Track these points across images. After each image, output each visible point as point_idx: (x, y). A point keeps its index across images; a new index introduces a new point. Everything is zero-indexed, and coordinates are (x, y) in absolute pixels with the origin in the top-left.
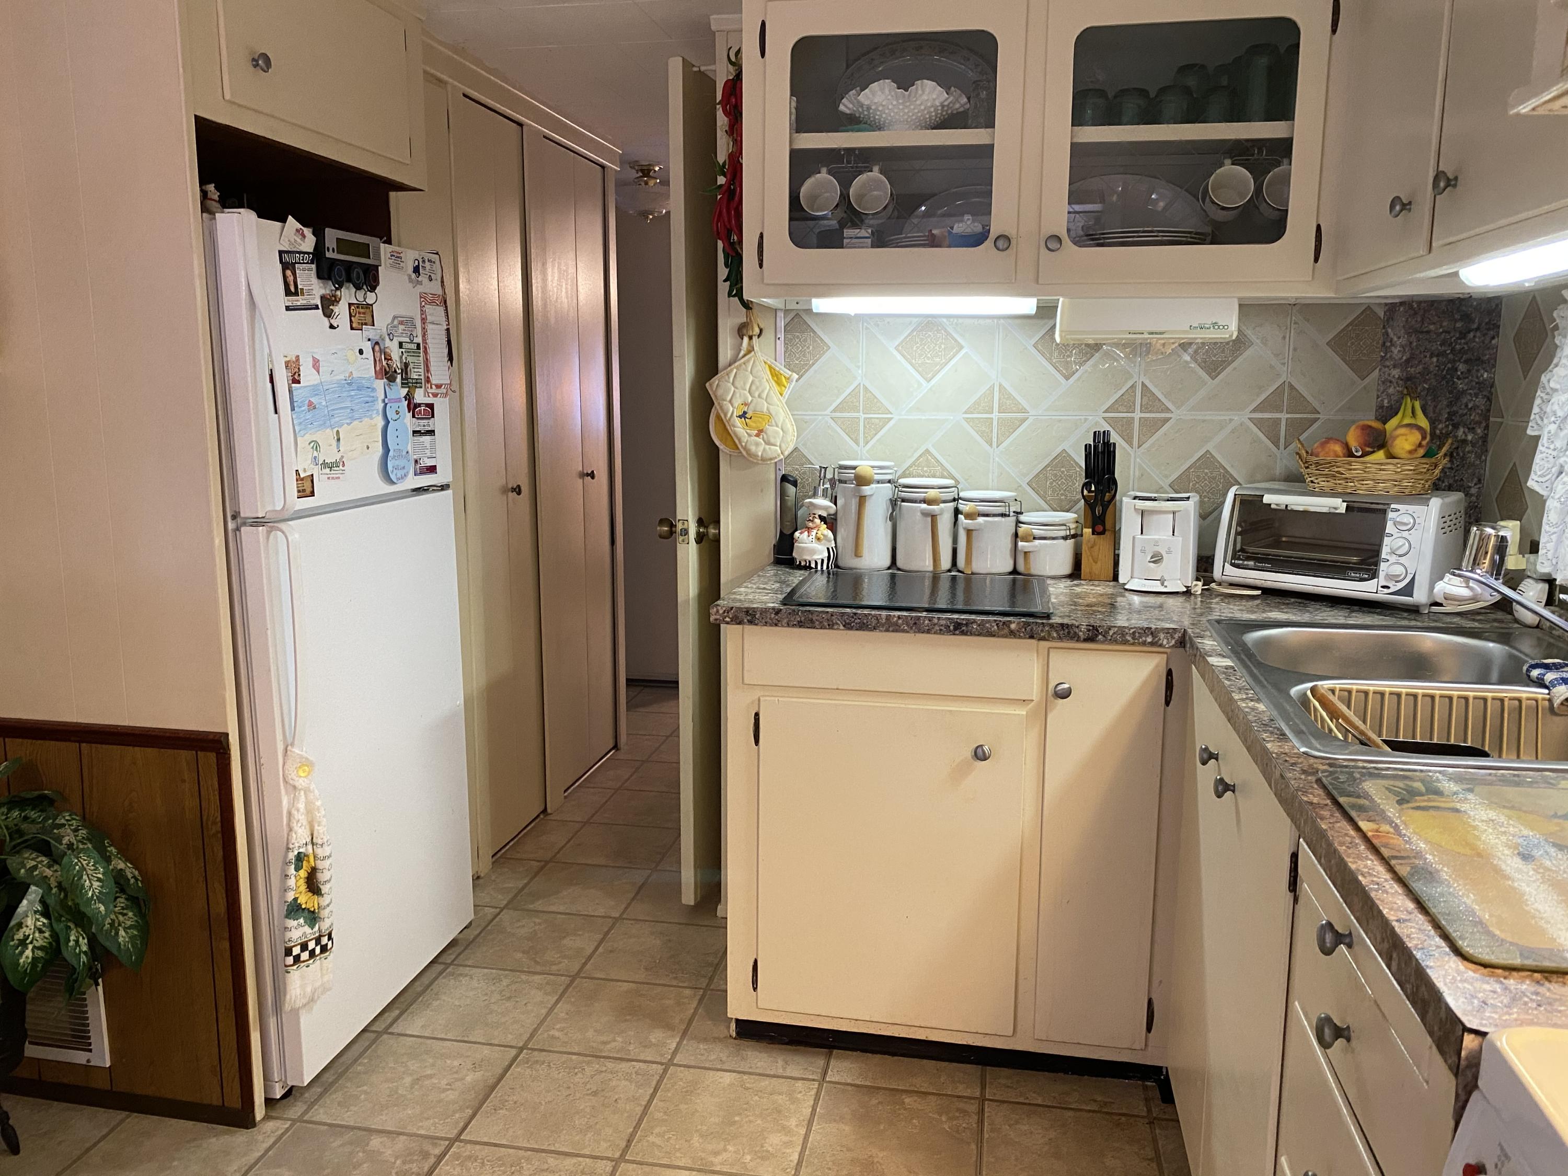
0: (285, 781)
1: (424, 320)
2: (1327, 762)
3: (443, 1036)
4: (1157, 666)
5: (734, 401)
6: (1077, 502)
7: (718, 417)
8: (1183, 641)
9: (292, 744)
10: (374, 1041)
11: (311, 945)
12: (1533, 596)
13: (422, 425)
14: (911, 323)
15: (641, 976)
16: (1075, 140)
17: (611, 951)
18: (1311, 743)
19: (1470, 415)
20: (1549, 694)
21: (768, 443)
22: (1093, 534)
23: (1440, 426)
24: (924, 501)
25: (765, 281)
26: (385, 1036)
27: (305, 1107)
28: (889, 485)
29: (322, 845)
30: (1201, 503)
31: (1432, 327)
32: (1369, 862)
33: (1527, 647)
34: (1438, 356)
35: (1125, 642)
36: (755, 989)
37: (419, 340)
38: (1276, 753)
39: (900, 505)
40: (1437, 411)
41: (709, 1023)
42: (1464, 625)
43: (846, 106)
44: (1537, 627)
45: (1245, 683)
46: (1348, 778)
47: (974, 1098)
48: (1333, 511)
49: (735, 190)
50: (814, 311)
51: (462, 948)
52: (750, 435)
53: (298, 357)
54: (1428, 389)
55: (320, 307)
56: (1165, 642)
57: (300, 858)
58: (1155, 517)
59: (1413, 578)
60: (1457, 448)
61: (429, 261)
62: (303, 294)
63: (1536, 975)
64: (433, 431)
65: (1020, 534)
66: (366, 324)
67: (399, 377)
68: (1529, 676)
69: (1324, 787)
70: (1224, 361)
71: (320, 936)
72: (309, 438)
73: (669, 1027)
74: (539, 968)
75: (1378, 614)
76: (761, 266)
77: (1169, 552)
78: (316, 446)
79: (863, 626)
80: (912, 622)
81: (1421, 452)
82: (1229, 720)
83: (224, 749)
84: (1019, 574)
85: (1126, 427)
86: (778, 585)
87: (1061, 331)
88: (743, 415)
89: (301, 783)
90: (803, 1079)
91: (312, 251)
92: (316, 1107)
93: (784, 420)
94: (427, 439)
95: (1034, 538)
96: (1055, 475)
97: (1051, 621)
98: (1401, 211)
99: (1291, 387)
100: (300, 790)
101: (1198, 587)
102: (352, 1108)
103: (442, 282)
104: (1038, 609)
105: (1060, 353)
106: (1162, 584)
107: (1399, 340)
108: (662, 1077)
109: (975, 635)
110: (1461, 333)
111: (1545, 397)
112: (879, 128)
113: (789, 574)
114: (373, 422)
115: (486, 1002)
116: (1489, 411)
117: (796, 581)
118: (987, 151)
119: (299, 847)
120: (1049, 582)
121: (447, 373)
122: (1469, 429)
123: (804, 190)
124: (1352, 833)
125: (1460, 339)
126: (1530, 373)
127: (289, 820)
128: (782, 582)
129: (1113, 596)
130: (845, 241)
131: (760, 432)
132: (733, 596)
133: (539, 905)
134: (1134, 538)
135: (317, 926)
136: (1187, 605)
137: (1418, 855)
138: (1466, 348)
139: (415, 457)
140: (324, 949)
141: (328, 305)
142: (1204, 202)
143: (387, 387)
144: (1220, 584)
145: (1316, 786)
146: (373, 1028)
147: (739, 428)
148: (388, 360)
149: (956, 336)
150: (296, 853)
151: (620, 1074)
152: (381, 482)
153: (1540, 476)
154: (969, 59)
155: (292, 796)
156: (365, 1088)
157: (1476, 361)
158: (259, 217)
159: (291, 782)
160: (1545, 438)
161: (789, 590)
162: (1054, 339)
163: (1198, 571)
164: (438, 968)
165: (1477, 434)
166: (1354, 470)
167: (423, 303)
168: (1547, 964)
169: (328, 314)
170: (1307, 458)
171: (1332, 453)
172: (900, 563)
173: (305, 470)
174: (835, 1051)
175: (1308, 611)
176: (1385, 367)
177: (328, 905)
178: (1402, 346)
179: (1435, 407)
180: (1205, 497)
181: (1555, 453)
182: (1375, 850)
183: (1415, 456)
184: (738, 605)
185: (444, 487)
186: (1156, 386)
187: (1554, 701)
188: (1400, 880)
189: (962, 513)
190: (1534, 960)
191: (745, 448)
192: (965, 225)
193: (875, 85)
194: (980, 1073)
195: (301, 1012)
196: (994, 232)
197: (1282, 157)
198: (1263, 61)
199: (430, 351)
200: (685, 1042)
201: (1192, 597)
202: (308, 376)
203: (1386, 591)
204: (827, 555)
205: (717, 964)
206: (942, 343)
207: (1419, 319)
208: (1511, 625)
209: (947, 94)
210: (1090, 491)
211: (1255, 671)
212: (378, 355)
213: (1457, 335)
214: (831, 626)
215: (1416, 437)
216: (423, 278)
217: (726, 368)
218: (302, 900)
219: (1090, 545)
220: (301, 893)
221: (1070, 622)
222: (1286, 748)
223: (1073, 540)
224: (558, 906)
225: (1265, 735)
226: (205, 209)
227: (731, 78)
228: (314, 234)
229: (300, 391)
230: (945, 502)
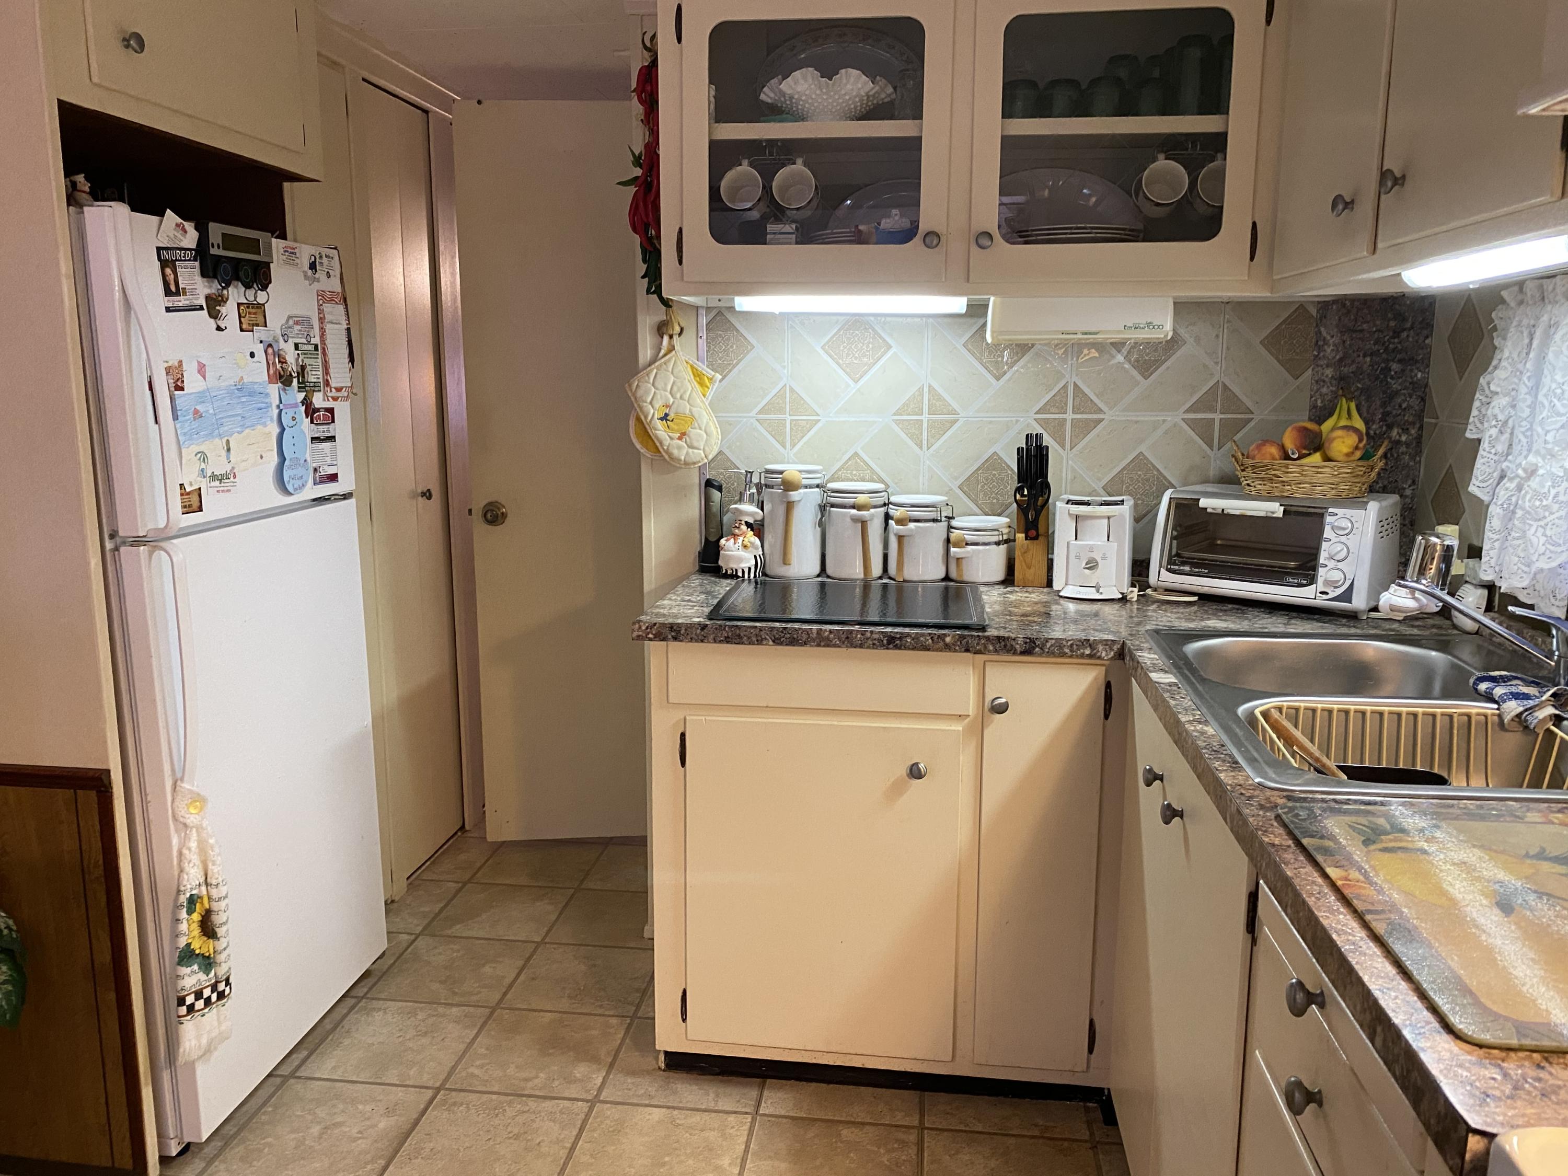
0: (175, 818)
1: (322, 320)
2: (1285, 794)
3: (354, 1079)
4: (1096, 679)
5: (654, 402)
6: (1011, 504)
7: (638, 419)
8: (1122, 653)
9: (182, 779)
10: (278, 1088)
11: (207, 992)
12: (1473, 601)
13: (322, 431)
14: (837, 322)
15: (565, 1005)
16: (1006, 133)
17: (533, 979)
18: (1266, 772)
19: (1404, 416)
20: (1498, 709)
21: (691, 447)
22: (1026, 539)
23: (1374, 427)
24: (853, 507)
25: (685, 279)
26: (292, 1081)
27: (203, 1165)
28: (817, 490)
29: (217, 885)
30: (1136, 505)
31: (1365, 326)
32: (1341, 917)
33: (1467, 654)
34: (1371, 355)
35: (1063, 655)
36: (684, 1020)
37: (316, 340)
38: (1231, 785)
39: (830, 511)
40: (1371, 411)
41: (636, 1054)
42: (1404, 633)
43: (767, 95)
44: (1477, 633)
45: (1190, 703)
46: (1309, 815)
47: (913, 1127)
48: (1270, 515)
49: (652, 181)
50: (737, 309)
51: (375, 980)
52: (671, 438)
53: (181, 362)
54: (1362, 390)
55: (205, 307)
56: (1104, 654)
57: (192, 901)
58: (1089, 522)
59: (1352, 584)
60: (1391, 449)
61: (326, 256)
62: (185, 294)
63: (1535, 1055)
64: (334, 437)
65: (952, 539)
66: (257, 325)
67: (295, 380)
68: (1476, 690)
69: (1285, 826)
70: (1157, 361)
71: (217, 982)
72: (195, 449)
73: (594, 1059)
74: (457, 999)
75: (1318, 621)
76: (680, 262)
77: (1104, 558)
78: (203, 457)
79: (793, 640)
80: (844, 636)
81: (1358, 454)
82: (1176, 743)
83: (105, 786)
84: (952, 580)
85: (1058, 429)
86: (703, 596)
87: (993, 332)
88: (665, 418)
89: (192, 820)
90: (735, 1113)
91: (194, 246)
92: (216, 1163)
93: (707, 423)
94: (326, 445)
95: (967, 544)
96: (987, 479)
97: (986, 634)
98: (1343, 210)
99: (1225, 387)
100: (192, 828)
101: (1134, 594)
102: (255, 1163)
103: (342, 279)
104: (974, 620)
105: (990, 353)
106: (1098, 591)
107: (1331, 337)
108: (588, 1115)
109: (909, 649)
110: (1394, 332)
111: (1484, 399)
112: (802, 118)
113: (715, 583)
114: (267, 430)
115: (401, 1039)
116: (1423, 411)
117: (723, 592)
118: (915, 144)
119: (191, 890)
120: (982, 589)
121: (349, 375)
122: (1403, 429)
123: (724, 184)
124: (1320, 880)
125: (1395, 338)
126: (1466, 374)
127: (180, 861)
128: (708, 593)
129: (1046, 604)
130: (769, 236)
131: (683, 435)
132: (657, 610)
133: (458, 930)
134: (1068, 543)
135: (213, 972)
136: (1124, 613)
137: (1394, 908)
138: (1399, 347)
139: (314, 465)
140: (221, 996)
141: (213, 305)
142: (1137, 198)
143: (282, 392)
144: (1155, 590)
145: (1275, 824)
146: (279, 1072)
147: (660, 431)
148: (283, 363)
149: (882, 334)
150: (188, 895)
151: (543, 1114)
152: (275, 491)
153: (1481, 481)
154: (894, 48)
155: (183, 835)
156: (269, 1140)
157: (1410, 361)
158: (133, 209)
159: (181, 819)
160: (1487, 442)
161: (715, 602)
162: (984, 338)
163: (1133, 575)
164: (350, 1002)
165: (1411, 435)
166: (1291, 473)
167: (321, 302)
168: (1546, 1043)
169: (214, 315)
170: (1242, 460)
171: (1268, 456)
172: (829, 571)
173: (191, 484)
174: (768, 1081)
175: (1247, 618)
176: (1318, 366)
177: (225, 949)
178: (1335, 345)
179: (1369, 407)
180: (1139, 499)
181: (1496, 458)
182: (1346, 901)
183: (1352, 458)
184: (661, 620)
185: (346, 496)
186: (1088, 387)
187: (1504, 717)
188: (1377, 939)
189: (892, 519)
190: (1532, 1039)
191: (667, 452)
192: (894, 220)
193: (797, 74)
194: (917, 1099)
195: (197, 1065)
196: (923, 227)
197: (1217, 152)
198: (1195, 53)
199: (330, 352)
200: (611, 1076)
201: (1128, 605)
202: (193, 383)
203: (1325, 597)
204: (754, 563)
205: (645, 990)
206: (869, 343)
207: (1352, 317)
208: (1450, 631)
209: (873, 83)
210: (1022, 495)
211: (1200, 688)
212: (271, 357)
213: (1391, 334)
214: (760, 642)
215: (1352, 439)
216: (321, 274)
217: (645, 368)
218: (196, 945)
219: (1023, 550)
220: (194, 937)
221: (1006, 635)
222: (1241, 779)
223: (1005, 545)
224: (477, 929)
225: (1217, 764)
226: (72, 199)
227: (646, 64)
228: (196, 229)
229: (183, 399)
230: (875, 507)
